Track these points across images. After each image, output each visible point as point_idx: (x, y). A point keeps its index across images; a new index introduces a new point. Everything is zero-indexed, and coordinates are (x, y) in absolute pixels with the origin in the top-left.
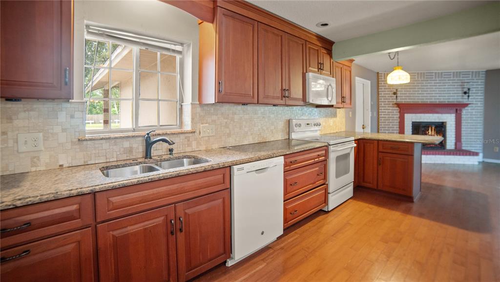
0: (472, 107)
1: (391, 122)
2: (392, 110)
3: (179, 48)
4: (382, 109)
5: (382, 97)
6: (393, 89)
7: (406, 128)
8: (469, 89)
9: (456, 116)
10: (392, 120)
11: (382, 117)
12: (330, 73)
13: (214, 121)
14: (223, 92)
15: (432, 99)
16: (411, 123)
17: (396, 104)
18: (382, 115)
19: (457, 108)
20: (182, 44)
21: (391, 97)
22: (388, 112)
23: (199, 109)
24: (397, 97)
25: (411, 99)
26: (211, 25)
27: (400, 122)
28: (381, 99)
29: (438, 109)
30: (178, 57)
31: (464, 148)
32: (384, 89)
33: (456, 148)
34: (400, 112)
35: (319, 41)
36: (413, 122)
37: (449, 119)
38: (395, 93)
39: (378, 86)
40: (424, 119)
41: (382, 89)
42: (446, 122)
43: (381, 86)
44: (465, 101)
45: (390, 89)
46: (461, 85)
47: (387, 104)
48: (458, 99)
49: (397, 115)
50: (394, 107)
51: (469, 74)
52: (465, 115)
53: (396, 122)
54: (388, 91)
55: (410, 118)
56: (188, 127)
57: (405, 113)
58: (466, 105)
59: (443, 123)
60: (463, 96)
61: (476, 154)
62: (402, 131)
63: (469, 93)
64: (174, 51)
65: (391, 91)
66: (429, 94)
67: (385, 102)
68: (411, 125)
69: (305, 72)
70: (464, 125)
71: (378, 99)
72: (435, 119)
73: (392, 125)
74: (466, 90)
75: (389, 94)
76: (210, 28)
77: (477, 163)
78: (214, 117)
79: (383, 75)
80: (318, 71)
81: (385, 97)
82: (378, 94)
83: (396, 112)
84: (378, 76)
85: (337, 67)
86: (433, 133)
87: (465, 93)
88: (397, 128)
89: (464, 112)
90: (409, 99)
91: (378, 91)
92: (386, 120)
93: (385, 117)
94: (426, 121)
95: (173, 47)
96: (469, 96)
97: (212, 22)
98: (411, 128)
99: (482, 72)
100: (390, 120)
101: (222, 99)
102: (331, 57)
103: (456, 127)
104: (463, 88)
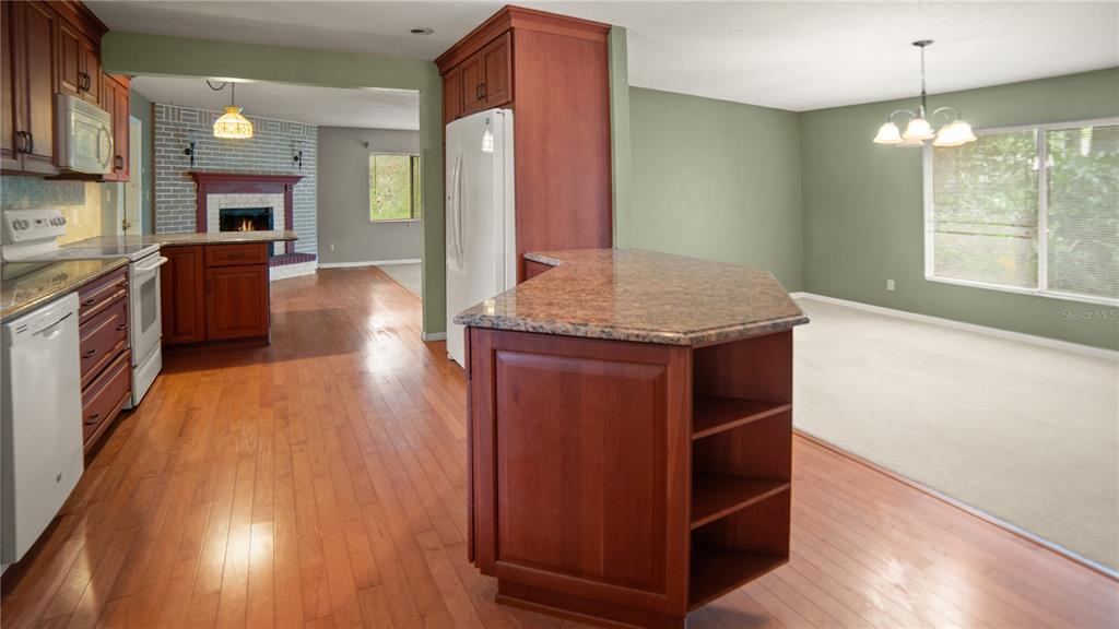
0: (305, 182)
1: (180, 212)
2: (183, 185)
4: (161, 185)
5: (162, 157)
6: (184, 141)
7: (209, 222)
9: (285, 197)
10: (183, 207)
11: (161, 202)
12: (96, 100)
16: (218, 211)
17: (190, 173)
18: (161, 197)
19: (286, 183)
21: (181, 158)
22: (174, 191)
24: (192, 159)
25: (218, 165)
27: (197, 212)
28: (160, 162)
29: (261, 186)
31: (296, 251)
32: (167, 140)
33: (286, 252)
34: (198, 190)
35: (80, 18)
36: (221, 210)
37: (275, 201)
38: (188, 152)
39: (153, 133)
40: (239, 204)
41: (161, 140)
42: (272, 208)
43: (159, 134)
44: (296, 172)
45: (179, 141)
46: (291, 146)
47: (172, 174)
48: (287, 168)
49: (192, 196)
50: (186, 180)
51: (300, 128)
52: (297, 195)
53: (191, 212)
54: (174, 146)
55: (217, 202)
57: (207, 192)
58: (298, 179)
59: (267, 209)
60: (293, 163)
61: (310, 258)
62: (201, 226)
63: (300, 159)
65: (181, 146)
66: (247, 156)
67: (169, 168)
68: (218, 216)
69: (56, 91)
71: (153, 162)
72: (256, 203)
73: (183, 218)
74: (296, 154)
75: (177, 152)
77: (314, 272)
79: (164, 110)
80: (78, 92)
81: (169, 157)
82: (153, 151)
83: (189, 190)
84: (153, 111)
85: (107, 85)
86: (249, 228)
87: (296, 159)
88: (192, 223)
89: (296, 189)
90: (214, 165)
91: (153, 146)
92: (171, 207)
93: (168, 202)
94: (242, 206)
96: (300, 164)
98: (218, 221)
100: (178, 207)
102: (99, 62)
103: (286, 216)
104: (294, 150)
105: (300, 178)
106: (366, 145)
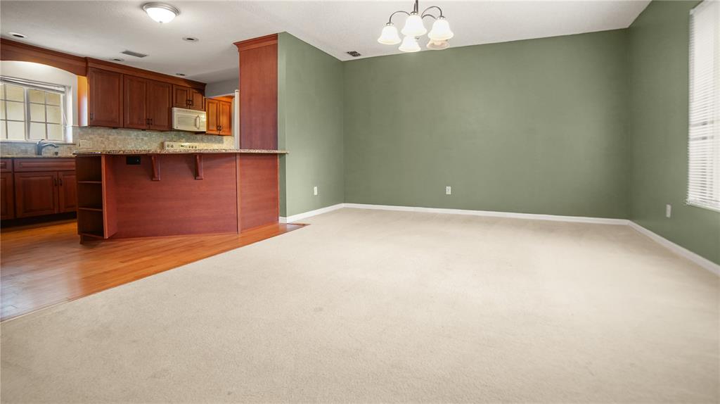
3: (62, 89)
12: (201, 108)
13: (91, 138)
14: (94, 119)
20: (64, 87)
23: (79, 130)
26: (85, 77)
30: (62, 95)
56: (70, 140)
64: (57, 91)
69: (171, 107)
76: (84, 79)
78: (91, 136)
95: (57, 88)
97: (86, 76)
101: (94, 124)
102: (203, 95)
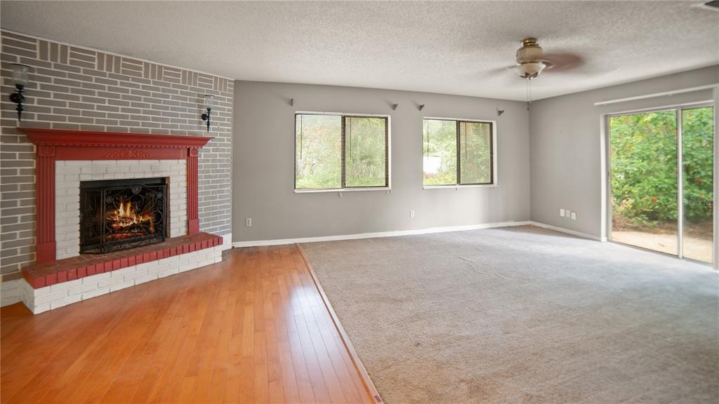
0: (216, 145)
7: (59, 201)
8: (209, 110)
9: (188, 164)
15: (137, 124)
16: (78, 185)
17: (20, 130)
19: (187, 146)
24: (20, 109)
27: (39, 185)
31: (202, 230)
33: (188, 232)
34: (37, 156)
36: (82, 183)
37: (174, 170)
40: (115, 174)
42: (169, 178)
44: (203, 133)
46: (198, 101)
48: (190, 128)
49: (30, 164)
51: (211, 82)
52: (204, 161)
53: (26, 188)
55: (74, 172)
57: (54, 159)
58: (203, 141)
60: (200, 123)
63: (208, 117)
68: (78, 191)
70: (203, 182)
74: (204, 111)
83: (23, 159)
86: (128, 213)
87: (203, 117)
89: (203, 154)
96: (208, 124)
98: (78, 199)
99: (230, 81)
103: (188, 187)
104: (200, 107)
105: (208, 139)
106: (291, 102)
